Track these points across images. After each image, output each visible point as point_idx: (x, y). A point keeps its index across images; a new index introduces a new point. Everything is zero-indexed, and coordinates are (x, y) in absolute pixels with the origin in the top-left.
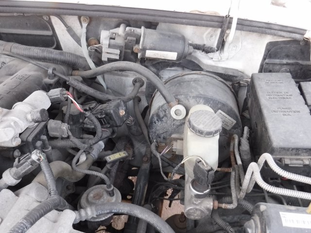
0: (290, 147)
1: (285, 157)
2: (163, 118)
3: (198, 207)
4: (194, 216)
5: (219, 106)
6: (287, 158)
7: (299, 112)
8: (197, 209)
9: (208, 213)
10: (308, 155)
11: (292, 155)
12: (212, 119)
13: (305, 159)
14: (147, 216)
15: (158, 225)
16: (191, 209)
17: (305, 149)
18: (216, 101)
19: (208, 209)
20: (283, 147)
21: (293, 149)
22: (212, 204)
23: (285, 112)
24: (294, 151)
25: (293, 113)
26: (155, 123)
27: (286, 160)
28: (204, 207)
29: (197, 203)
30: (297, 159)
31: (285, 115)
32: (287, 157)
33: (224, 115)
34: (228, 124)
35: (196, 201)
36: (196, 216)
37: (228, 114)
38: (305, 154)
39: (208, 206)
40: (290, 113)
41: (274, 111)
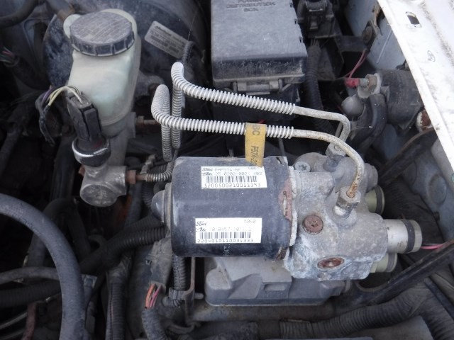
0: (240, 58)
1: (238, 79)
2: (61, 45)
3: (98, 183)
4: (99, 200)
5: (153, 13)
6: (241, 82)
7: (273, 4)
8: (97, 187)
9: (120, 192)
10: (277, 73)
11: (248, 74)
12: (115, 24)
13: (273, 80)
14: (7, 207)
15: (27, 220)
16: (88, 188)
17: (268, 60)
18: (146, 4)
19: (118, 185)
20: (229, 59)
21: (247, 62)
22: (123, 175)
23: (249, 5)
24: (250, 66)
25: (263, 6)
26: (52, 57)
27: (239, 85)
28: (110, 182)
29: (94, 176)
30: (260, 82)
31: (249, 10)
32: (242, 79)
33: (164, 31)
34: (177, 48)
35: (90, 172)
36: (102, 200)
37: (172, 29)
38: (271, 71)
39: (117, 179)
40: (259, 7)
41: (231, 6)
